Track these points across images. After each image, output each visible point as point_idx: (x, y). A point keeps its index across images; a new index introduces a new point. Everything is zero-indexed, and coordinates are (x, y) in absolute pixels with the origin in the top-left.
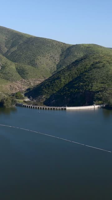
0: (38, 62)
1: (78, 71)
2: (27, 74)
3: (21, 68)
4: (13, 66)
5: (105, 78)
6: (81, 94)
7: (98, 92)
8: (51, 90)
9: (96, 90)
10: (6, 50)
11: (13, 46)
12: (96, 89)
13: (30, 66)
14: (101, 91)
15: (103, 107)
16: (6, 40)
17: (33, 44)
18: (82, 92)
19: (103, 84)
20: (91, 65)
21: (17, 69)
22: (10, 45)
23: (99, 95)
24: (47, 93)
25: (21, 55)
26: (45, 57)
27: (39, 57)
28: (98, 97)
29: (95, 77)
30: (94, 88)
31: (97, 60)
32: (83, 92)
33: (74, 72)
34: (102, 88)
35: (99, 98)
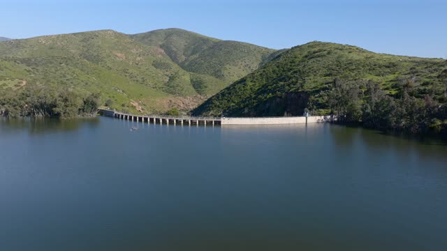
0: (225, 73)
1: (278, 67)
2: (206, 87)
3: (198, 79)
4: (186, 77)
5: (334, 67)
6: (278, 100)
7: (318, 92)
8: (226, 101)
9: (314, 88)
10: (184, 58)
11: (193, 53)
12: (313, 85)
13: (212, 78)
14: (324, 89)
15: (332, 122)
16: (185, 46)
17: (221, 49)
18: (281, 97)
19: (330, 77)
20: (304, 57)
21: (192, 80)
22: (190, 52)
23: (320, 96)
24: (219, 107)
25: (202, 64)
26: (236, 66)
27: (227, 66)
28: (318, 100)
29: (310, 69)
30: (309, 85)
31: (316, 49)
32: (283, 97)
33: (271, 70)
34: (328, 83)
35: (319, 104)
